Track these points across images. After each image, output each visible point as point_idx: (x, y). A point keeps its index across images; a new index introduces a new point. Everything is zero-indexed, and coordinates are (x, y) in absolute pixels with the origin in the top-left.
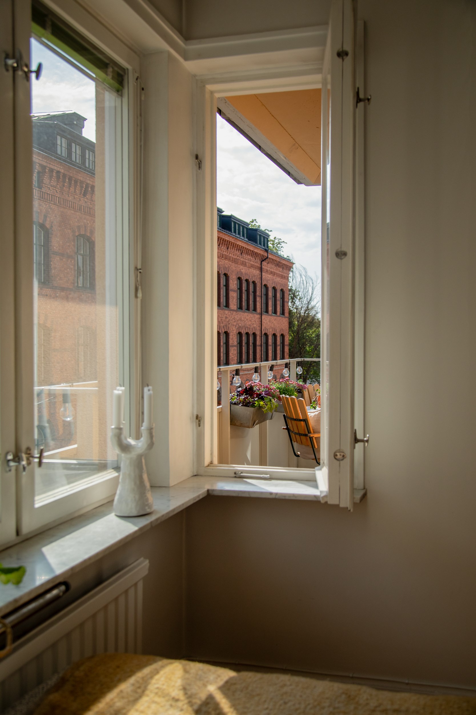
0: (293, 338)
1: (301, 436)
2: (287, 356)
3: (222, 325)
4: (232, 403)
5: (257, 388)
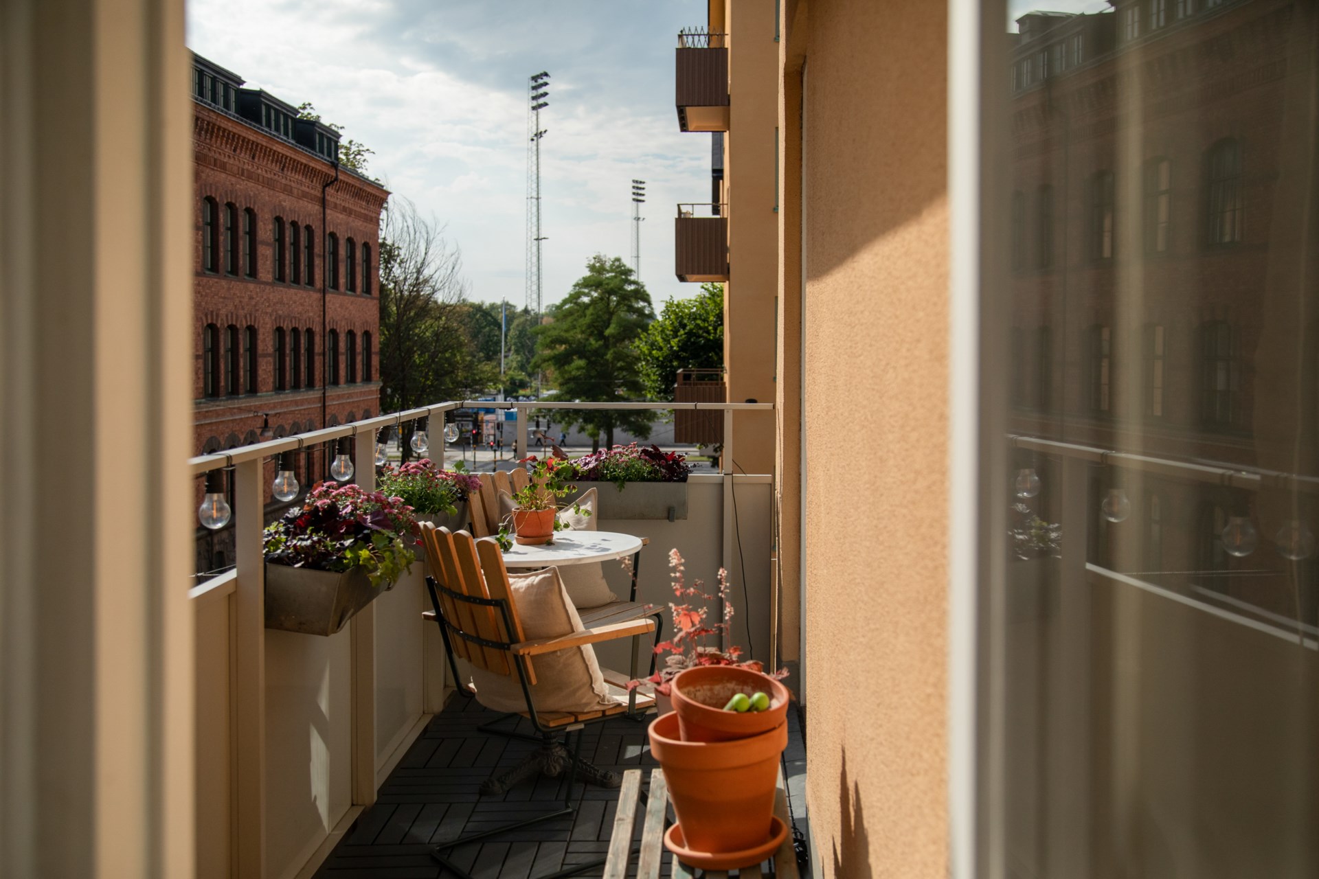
0: (387, 339)
1: (484, 647)
2: (375, 375)
3: (241, 312)
4: (270, 560)
5: (347, 506)
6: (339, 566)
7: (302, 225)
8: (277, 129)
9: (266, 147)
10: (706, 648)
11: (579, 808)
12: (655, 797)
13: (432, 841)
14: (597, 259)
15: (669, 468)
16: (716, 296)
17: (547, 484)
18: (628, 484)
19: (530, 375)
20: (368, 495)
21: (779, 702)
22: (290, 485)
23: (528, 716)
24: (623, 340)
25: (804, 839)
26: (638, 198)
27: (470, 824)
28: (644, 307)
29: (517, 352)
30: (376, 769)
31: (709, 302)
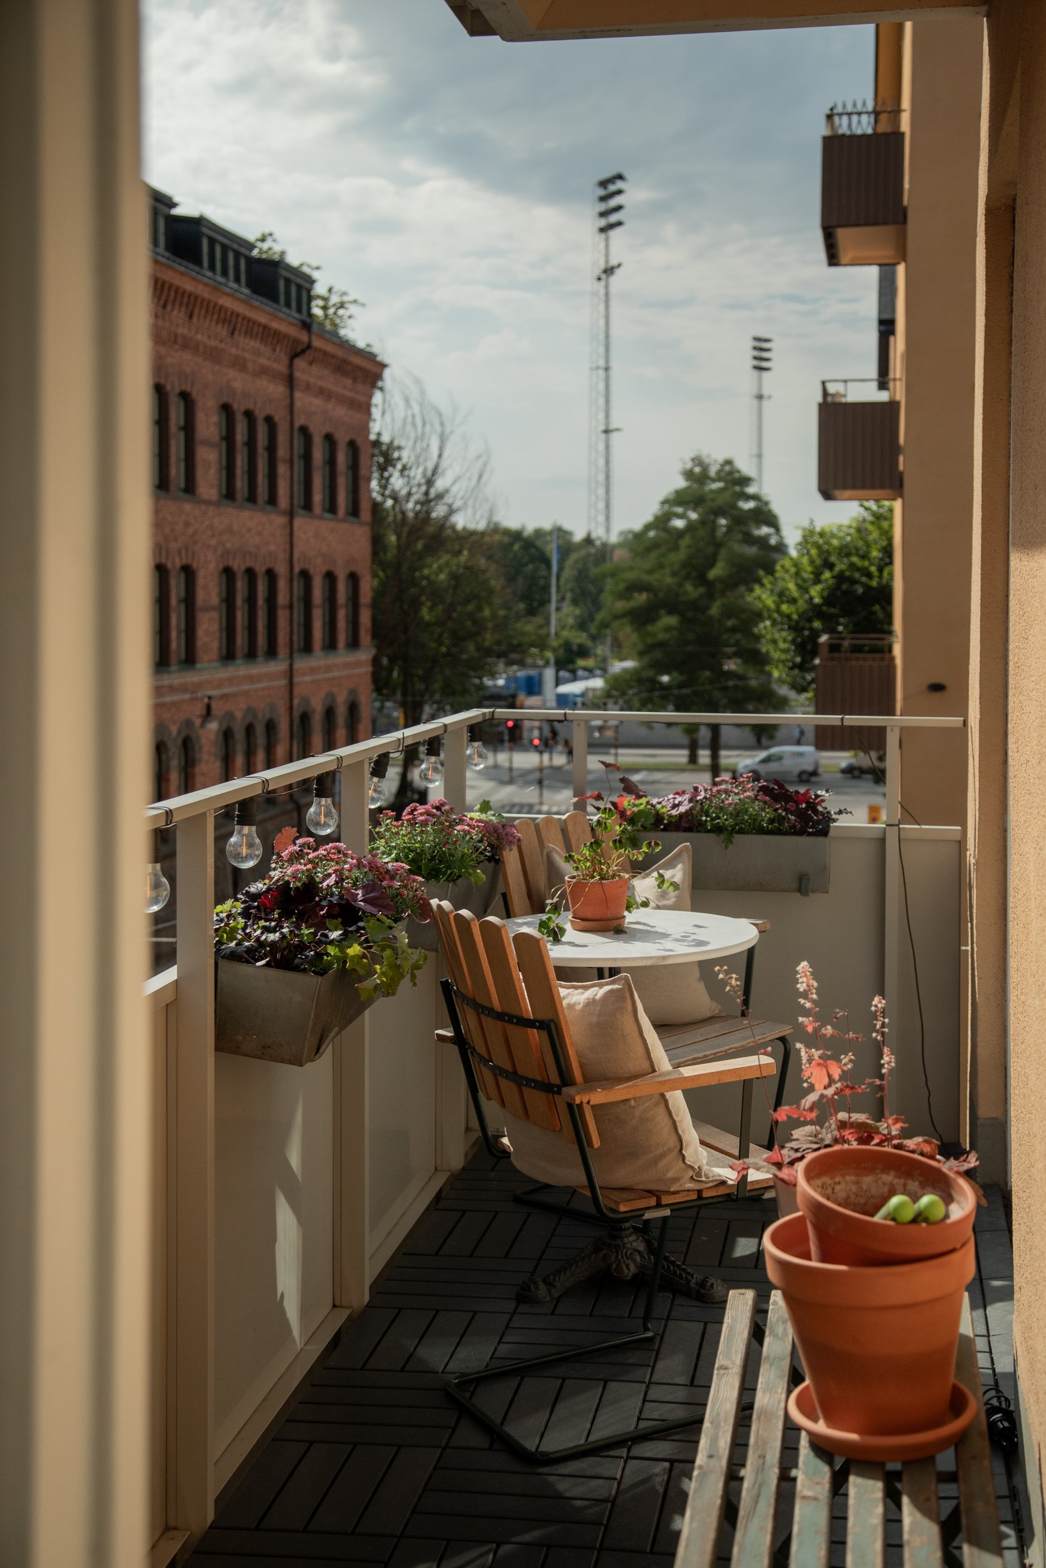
0: (383, 584)
1: (524, 1088)
2: (365, 637)
3: (174, 546)
4: (222, 956)
5: (330, 875)
6: (319, 967)
7: (260, 415)
8: (225, 273)
9: (209, 301)
10: (852, 1115)
11: (664, 1332)
12: (776, 1336)
13: (449, 1369)
14: (698, 461)
15: (800, 814)
16: (881, 519)
17: (615, 841)
18: (738, 838)
19: (594, 638)
20: (359, 860)
21: (963, 1209)
22: (251, 845)
23: (588, 1193)
24: (736, 585)
25: (1012, 1408)
26: (761, 364)
27: (502, 1347)
28: (768, 536)
29: (575, 602)
30: (367, 1255)
31: (870, 528)
